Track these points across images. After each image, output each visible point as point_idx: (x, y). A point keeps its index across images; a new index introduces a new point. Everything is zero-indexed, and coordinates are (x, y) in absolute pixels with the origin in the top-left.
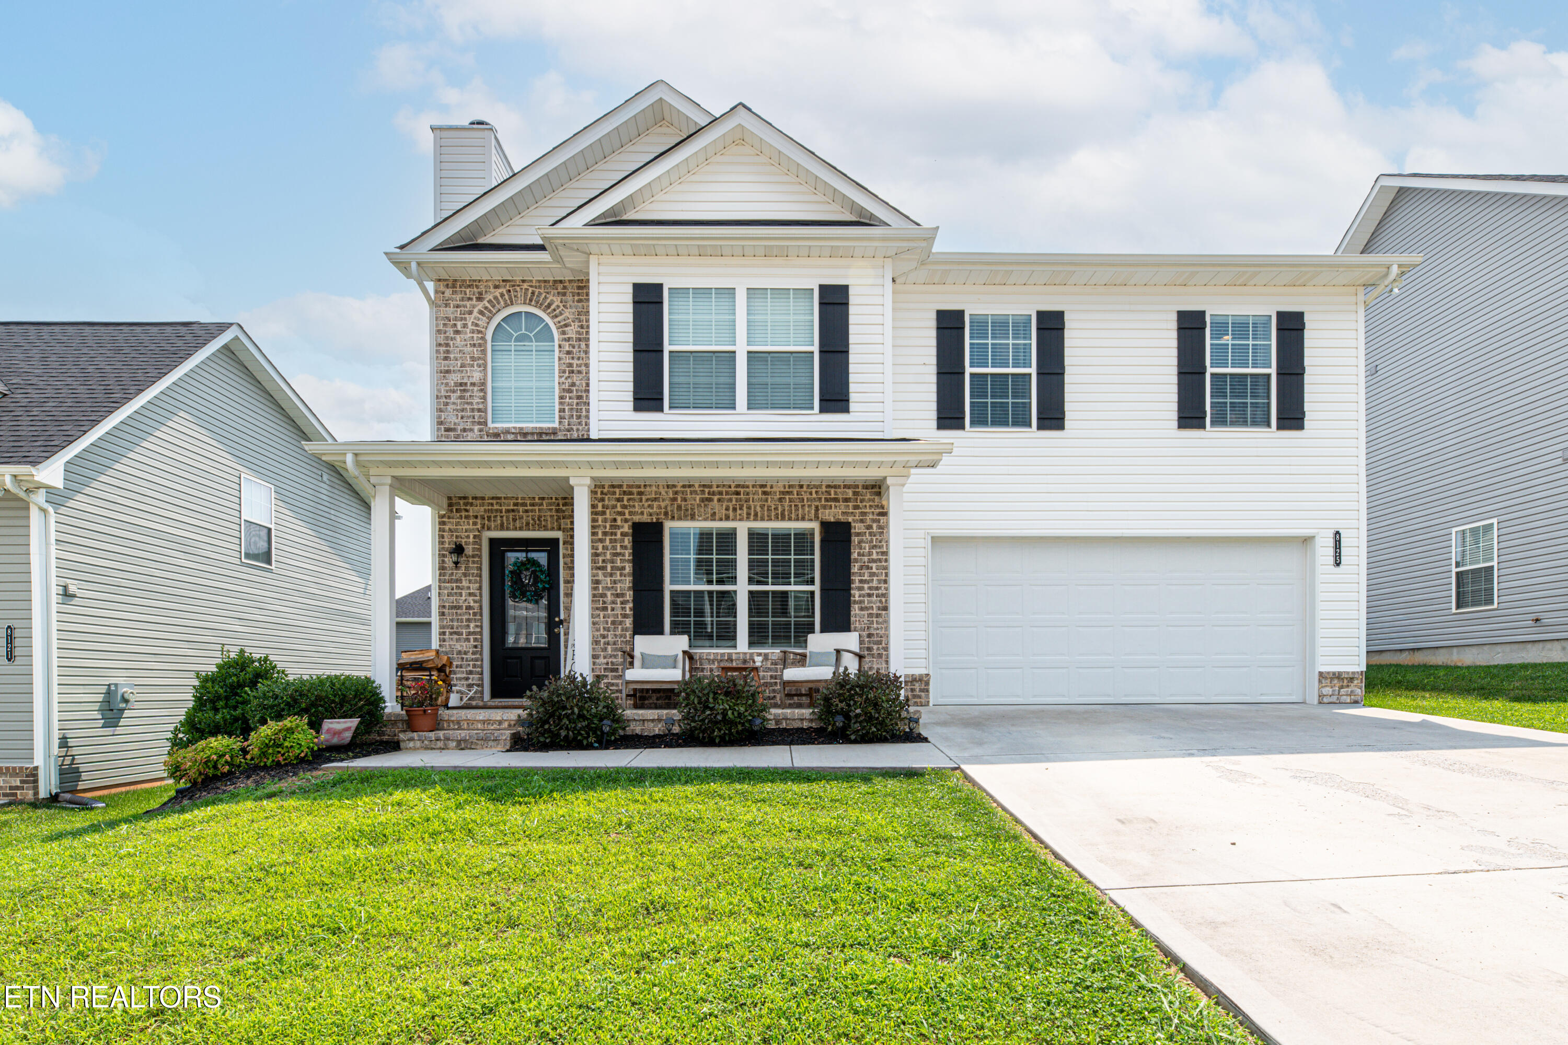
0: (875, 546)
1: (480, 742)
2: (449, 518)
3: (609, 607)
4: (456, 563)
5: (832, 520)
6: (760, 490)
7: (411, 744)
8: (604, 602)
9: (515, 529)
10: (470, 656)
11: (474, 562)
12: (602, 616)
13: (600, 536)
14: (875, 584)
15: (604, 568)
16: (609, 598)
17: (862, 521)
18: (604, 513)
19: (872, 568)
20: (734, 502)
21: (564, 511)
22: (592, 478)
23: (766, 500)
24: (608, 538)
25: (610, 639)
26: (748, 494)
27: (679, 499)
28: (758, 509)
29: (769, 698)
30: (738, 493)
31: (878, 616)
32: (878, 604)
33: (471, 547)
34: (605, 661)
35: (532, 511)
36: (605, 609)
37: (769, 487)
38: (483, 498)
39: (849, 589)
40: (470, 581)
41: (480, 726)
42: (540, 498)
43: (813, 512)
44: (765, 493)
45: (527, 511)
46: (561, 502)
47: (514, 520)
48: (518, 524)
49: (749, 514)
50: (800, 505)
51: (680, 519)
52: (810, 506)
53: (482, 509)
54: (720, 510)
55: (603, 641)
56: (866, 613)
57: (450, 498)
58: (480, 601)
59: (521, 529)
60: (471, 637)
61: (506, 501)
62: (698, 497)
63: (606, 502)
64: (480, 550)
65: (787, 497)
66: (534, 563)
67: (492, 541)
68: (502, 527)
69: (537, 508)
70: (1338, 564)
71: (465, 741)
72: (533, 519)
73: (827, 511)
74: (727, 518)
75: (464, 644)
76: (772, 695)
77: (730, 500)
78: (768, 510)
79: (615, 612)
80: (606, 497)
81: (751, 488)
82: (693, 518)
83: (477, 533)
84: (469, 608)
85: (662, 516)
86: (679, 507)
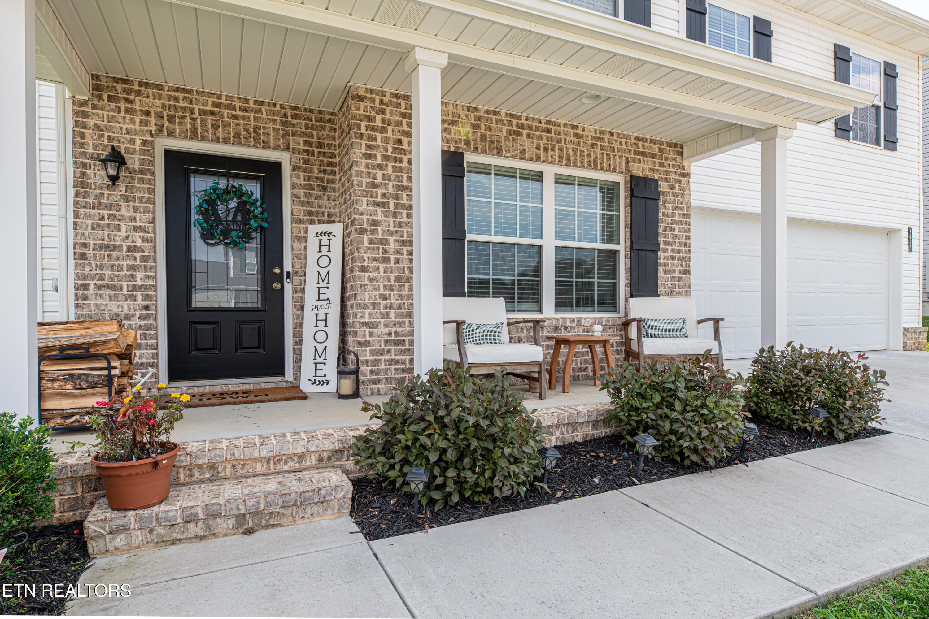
0: (677, 207)
1: (288, 511)
2: (94, 107)
3: (392, 258)
4: (114, 179)
5: (641, 175)
6: (572, 131)
7: (120, 540)
8: (385, 251)
9: (217, 140)
10: (135, 322)
11: (142, 181)
12: (381, 270)
13: (379, 160)
14: (676, 247)
15: (384, 205)
16: (392, 246)
17: (666, 180)
18: (383, 130)
19: (674, 230)
20: (545, 141)
21: (294, 126)
22: (451, 56)
23: (579, 144)
24: (390, 165)
25: (393, 301)
26: (559, 134)
27: (483, 127)
28: (571, 152)
29: (581, 370)
30: (549, 131)
31: (679, 279)
32: (680, 268)
33: (137, 157)
34: (387, 330)
35: (244, 118)
36: (386, 260)
37: (580, 129)
38: (159, 87)
39: (657, 251)
40: (135, 209)
41: (259, 468)
42: (255, 102)
43: (624, 164)
44: (576, 135)
45: (235, 117)
46: (289, 113)
47: (215, 127)
48: (221, 133)
49: (561, 157)
50: (611, 154)
51: (484, 152)
52: (620, 157)
53: (158, 103)
54: (530, 148)
55: (383, 303)
56: (669, 276)
57: (95, 77)
58: (153, 240)
59: (226, 141)
60: (139, 294)
61: (201, 98)
62: (505, 129)
63: (388, 116)
64: (152, 163)
65: (599, 143)
66: (240, 193)
67: (169, 154)
68: (194, 135)
69: (252, 115)
71: (256, 514)
72: (246, 130)
73: (637, 165)
74: (538, 159)
75: (125, 304)
76: (584, 366)
77: (541, 138)
78: (581, 155)
79: (400, 265)
80: (388, 109)
81: (562, 128)
82: (499, 153)
83: (149, 138)
84: (133, 249)
85: (462, 145)
86: (483, 137)
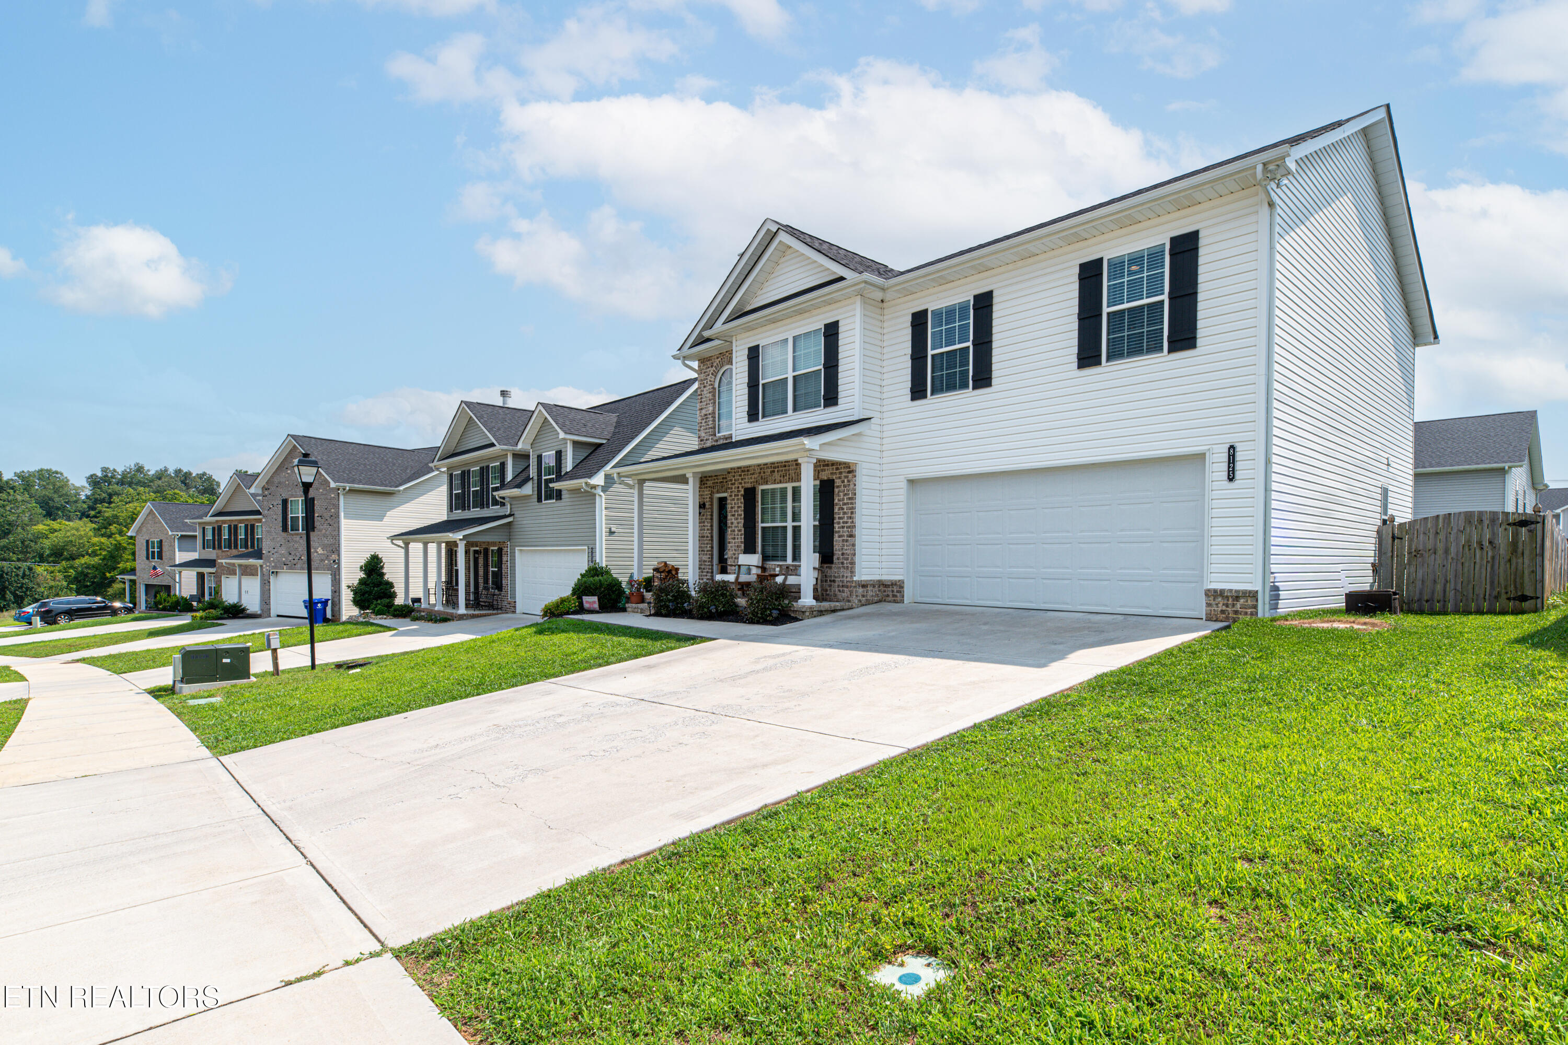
5: (826, 478)
17: (840, 478)
27: (762, 473)
39: (833, 523)
51: (763, 484)
64: (712, 505)
70: (1231, 478)
73: (823, 473)
83: (710, 496)
85: (756, 484)
